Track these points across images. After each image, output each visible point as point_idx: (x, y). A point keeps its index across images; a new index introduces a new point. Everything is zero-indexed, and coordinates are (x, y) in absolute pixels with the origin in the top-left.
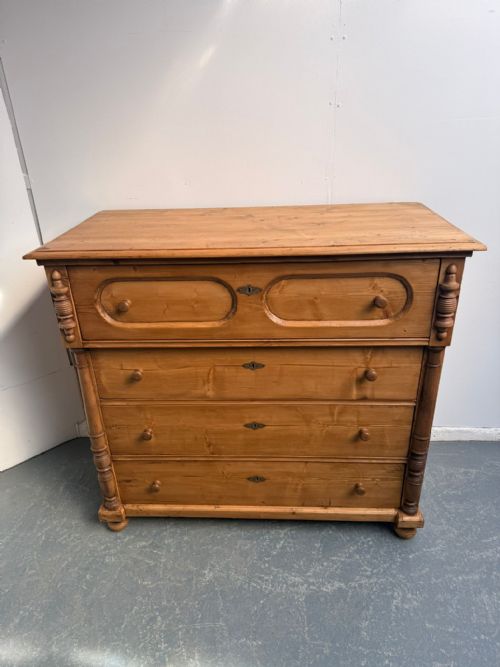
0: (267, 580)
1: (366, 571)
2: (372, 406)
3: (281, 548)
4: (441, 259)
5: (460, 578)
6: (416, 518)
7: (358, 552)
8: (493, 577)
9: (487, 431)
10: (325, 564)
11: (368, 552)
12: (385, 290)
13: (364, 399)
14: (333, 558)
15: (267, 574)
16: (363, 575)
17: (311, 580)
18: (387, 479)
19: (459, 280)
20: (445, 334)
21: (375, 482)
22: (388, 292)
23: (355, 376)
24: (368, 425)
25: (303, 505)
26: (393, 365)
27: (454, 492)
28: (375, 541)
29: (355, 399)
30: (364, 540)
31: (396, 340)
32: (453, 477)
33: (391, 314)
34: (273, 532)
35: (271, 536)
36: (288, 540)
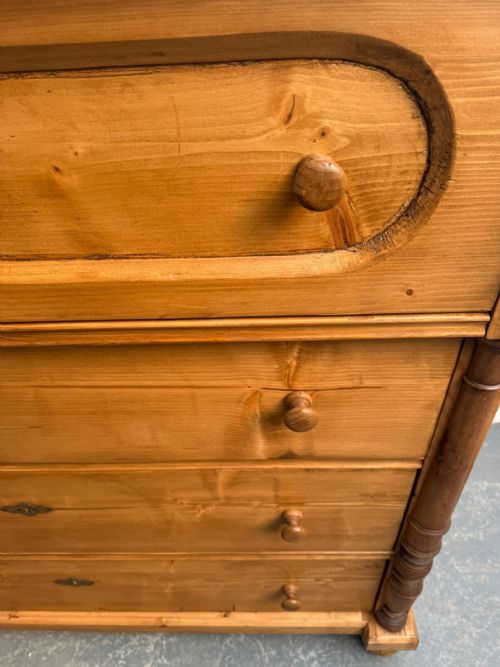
2: (308, 470)
6: (403, 637)
21: (322, 583)
22: (348, 136)
23: (258, 411)
24: (301, 504)
25: (182, 610)
26: (367, 383)
27: (471, 535)
28: (324, 660)
29: (264, 458)
30: (302, 658)
31: (376, 319)
32: (470, 502)
33: (360, 233)
34: (134, 641)
35: (130, 651)
36: (159, 661)
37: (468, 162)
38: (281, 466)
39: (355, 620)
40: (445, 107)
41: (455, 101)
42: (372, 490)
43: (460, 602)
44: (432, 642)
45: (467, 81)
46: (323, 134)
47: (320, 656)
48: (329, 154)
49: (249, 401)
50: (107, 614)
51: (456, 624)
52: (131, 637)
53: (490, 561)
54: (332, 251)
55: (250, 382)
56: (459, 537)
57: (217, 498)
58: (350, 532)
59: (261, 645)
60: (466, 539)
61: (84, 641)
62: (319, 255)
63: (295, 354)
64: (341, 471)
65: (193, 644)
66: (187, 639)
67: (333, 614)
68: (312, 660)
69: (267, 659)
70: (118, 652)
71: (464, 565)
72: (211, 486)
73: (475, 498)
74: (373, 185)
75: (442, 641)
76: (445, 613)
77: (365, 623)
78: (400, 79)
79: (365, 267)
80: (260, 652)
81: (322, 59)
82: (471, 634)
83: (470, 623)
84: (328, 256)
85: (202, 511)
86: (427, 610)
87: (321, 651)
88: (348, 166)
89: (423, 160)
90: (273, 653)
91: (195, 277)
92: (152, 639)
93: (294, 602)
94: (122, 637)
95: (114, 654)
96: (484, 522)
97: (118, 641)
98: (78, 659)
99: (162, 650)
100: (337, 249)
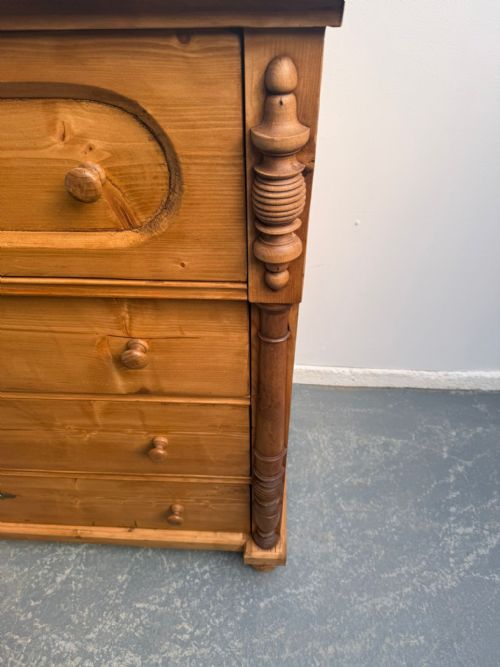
0: (20, 646)
1: (184, 631)
2: (165, 404)
3: (63, 583)
4: (240, 32)
5: (331, 649)
6: (273, 554)
7: (180, 593)
8: (384, 648)
9: (432, 375)
10: (123, 616)
11: (197, 594)
12: (98, 144)
13: (143, 392)
14: (138, 605)
15: (23, 634)
16: (175, 641)
17: (90, 648)
18: (222, 501)
19: (308, 116)
20: (282, 278)
21: (202, 504)
22: (109, 151)
23: (110, 354)
24: (166, 432)
25: (93, 525)
26: (188, 334)
27: (360, 480)
28: (215, 572)
29: (124, 392)
30: (197, 570)
31: (166, 284)
32: (365, 453)
33: (138, 219)
34: (60, 551)
35: (55, 559)
36: (79, 567)
37: (191, 173)
38: (142, 400)
39: (237, 539)
40: (164, 134)
41: (168, 131)
42: (219, 422)
43: (339, 533)
44: (308, 564)
45: (173, 118)
46: (91, 149)
47: (212, 569)
48: (98, 163)
49: (100, 346)
50: (32, 525)
51: (331, 550)
52: (57, 548)
53: (372, 502)
54: (122, 231)
55: (97, 329)
56: (349, 481)
57: (96, 425)
58: (212, 459)
59: (164, 559)
60: (355, 483)
61: (18, 550)
62: (113, 233)
63: (126, 309)
64: (190, 405)
65: (109, 555)
66: (105, 551)
67: (219, 534)
68: (205, 572)
69: (168, 570)
70: (45, 559)
71: (349, 504)
72: (90, 415)
73: (372, 450)
74: (137, 185)
75: (316, 562)
76: (324, 541)
77: (244, 541)
78: (131, 114)
79: (145, 243)
80: (163, 564)
81: (75, 99)
82: (341, 559)
83: (343, 551)
84: (119, 234)
85: (88, 436)
86: (309, 538)
87: (213, 566)
88: (115, 171)
89: (166, 169)
90: (174, 565)
91: (23, 245)
92: (75, 551)
93: (177, 518)
94: (50, 548)
95: (41, 561)
96: (374, 470)
97: (46, 551)
98: (12, 563)
99: (82, 559)
100: (125, 229)
